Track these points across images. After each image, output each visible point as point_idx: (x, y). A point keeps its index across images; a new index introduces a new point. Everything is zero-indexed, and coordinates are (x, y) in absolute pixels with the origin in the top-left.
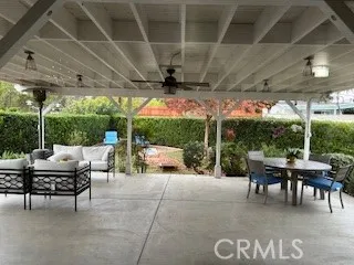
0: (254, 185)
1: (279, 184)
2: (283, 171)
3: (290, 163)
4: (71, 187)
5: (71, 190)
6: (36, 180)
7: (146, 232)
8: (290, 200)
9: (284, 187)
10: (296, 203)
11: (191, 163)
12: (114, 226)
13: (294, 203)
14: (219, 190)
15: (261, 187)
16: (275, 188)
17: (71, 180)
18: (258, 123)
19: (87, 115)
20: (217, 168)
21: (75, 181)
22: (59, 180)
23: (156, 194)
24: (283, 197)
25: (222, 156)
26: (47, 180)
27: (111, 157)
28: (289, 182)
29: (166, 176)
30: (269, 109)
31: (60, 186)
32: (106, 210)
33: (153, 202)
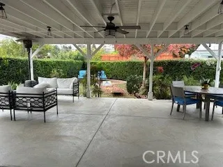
0: (176, 105)
1: (195, 105)
2: (199, 95)
3: (205, 89)
4: (41, 105)
5: (40, 107)
6: (17, 100)
7: (90, 139)
8: (203, 116)
9: (199, 107)
10: (208, 119)
11: (132, 90)
12: (68, 133)
13: (207, 119)
14: (149, 109)
15: (181, 106)
16: (192, 107)
17: (40, 100)
18: (181, 63)
19: (67, 60)
20: (150, 93)
21: (44, 100)
22: (32, 100)
23: (103, 111)
24: (198, 115)
25: (154, 85)
26: (24, 100)
27: (76, 85)
28: (203, 103)
29: (114, 99)
30: (190, 55)
31: (33, 104)
32: (66, 122)
33: (100, 116)
